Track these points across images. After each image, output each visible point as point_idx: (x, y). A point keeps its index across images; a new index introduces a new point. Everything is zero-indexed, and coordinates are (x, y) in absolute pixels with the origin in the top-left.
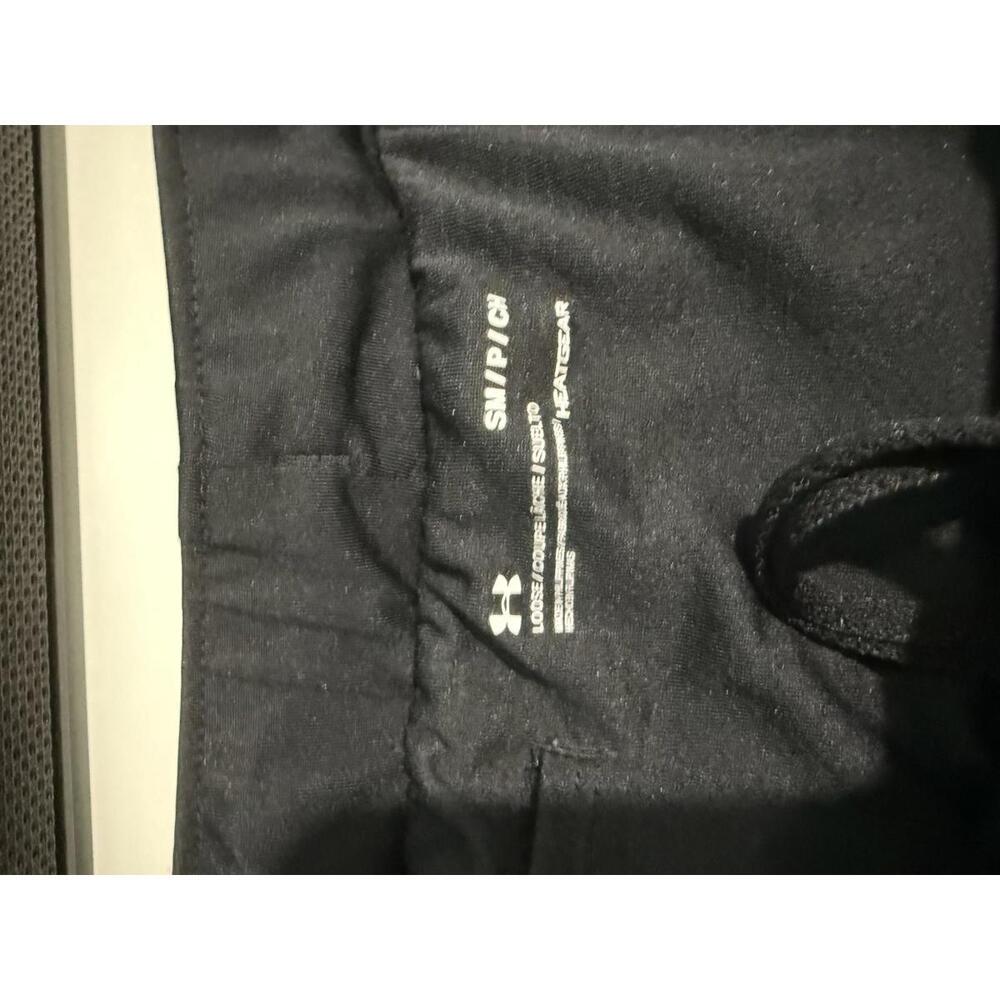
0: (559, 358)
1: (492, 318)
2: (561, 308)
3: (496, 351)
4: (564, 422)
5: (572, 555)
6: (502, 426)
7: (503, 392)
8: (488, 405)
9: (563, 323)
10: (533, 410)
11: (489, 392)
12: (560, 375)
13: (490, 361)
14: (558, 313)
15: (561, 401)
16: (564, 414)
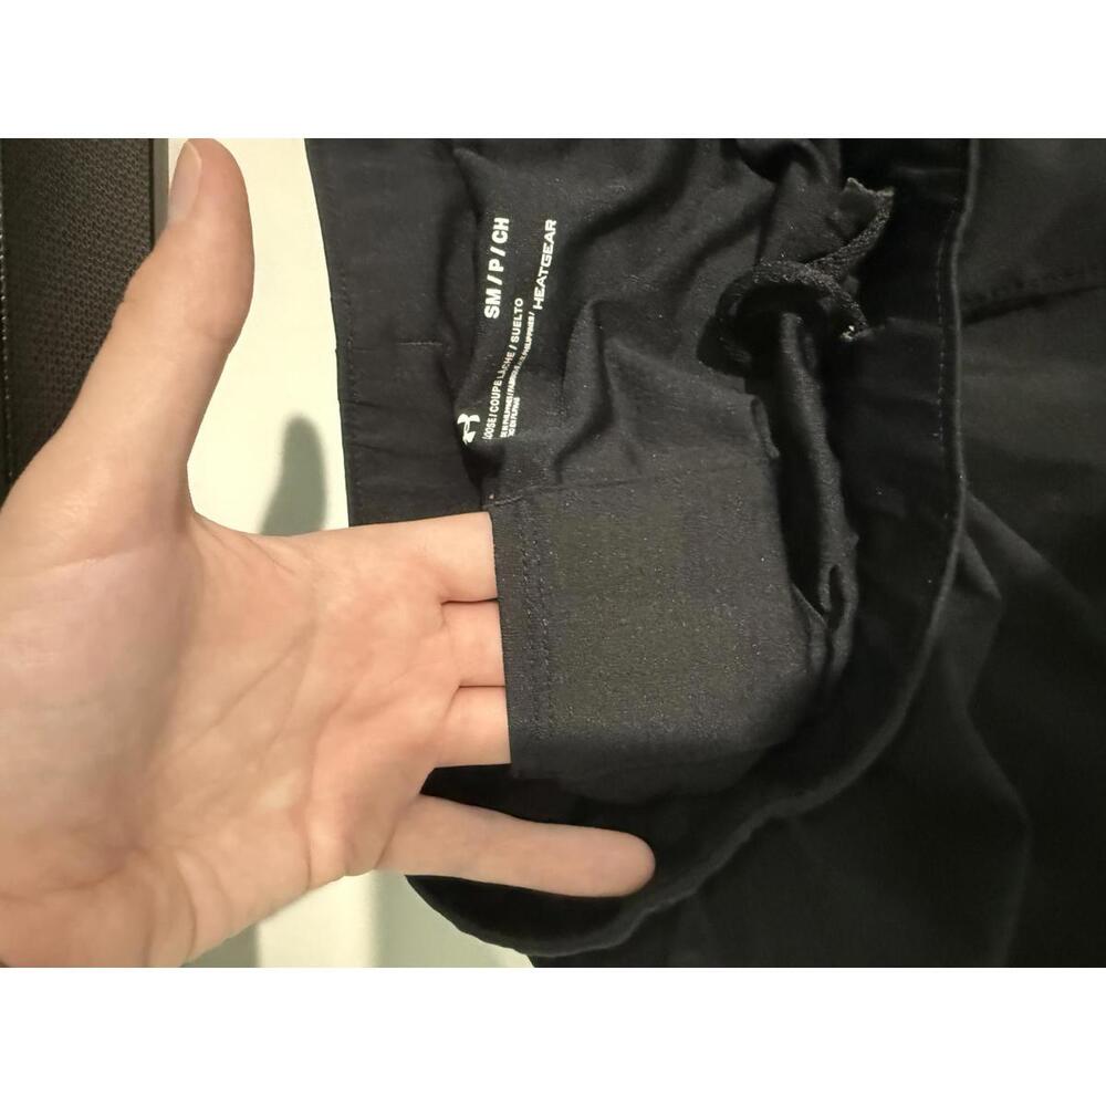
0: (543, 263)
1: (495, 237)
2: (550, 225)
3: (496, 261)
4: (536, 311)
5: (517, 400)
6: (496, 316)
7: (499, 292)
8: (488, 301)
9: (549, 237)
10: (519, 302)
11: (489, 291)
12: (543, 275)
13: (491, 268)
14: (547, 229)
15: (539, 295)
16: (538, 307)
